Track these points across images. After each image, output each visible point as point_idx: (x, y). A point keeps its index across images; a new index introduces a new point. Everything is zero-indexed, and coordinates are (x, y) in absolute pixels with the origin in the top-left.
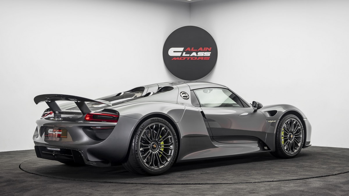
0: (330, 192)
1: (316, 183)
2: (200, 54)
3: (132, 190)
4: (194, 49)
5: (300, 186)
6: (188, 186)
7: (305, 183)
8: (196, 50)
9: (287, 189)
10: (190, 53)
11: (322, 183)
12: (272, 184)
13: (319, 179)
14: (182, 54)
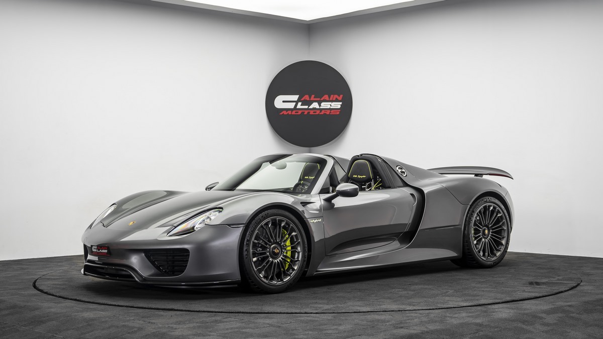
0: (524, 327)
1: (503, 312)
2: (325, 105)
3: (208, 323)
4: (314, 98)
5: (477, 317)
6: (297, 317)
7: (485, 312)
8: (319, 99)
9: (455, 322)
10: (309, 103)
11: (512, 311)
12: (432, 313)
13: (508, 306)
14: (296, 105)
